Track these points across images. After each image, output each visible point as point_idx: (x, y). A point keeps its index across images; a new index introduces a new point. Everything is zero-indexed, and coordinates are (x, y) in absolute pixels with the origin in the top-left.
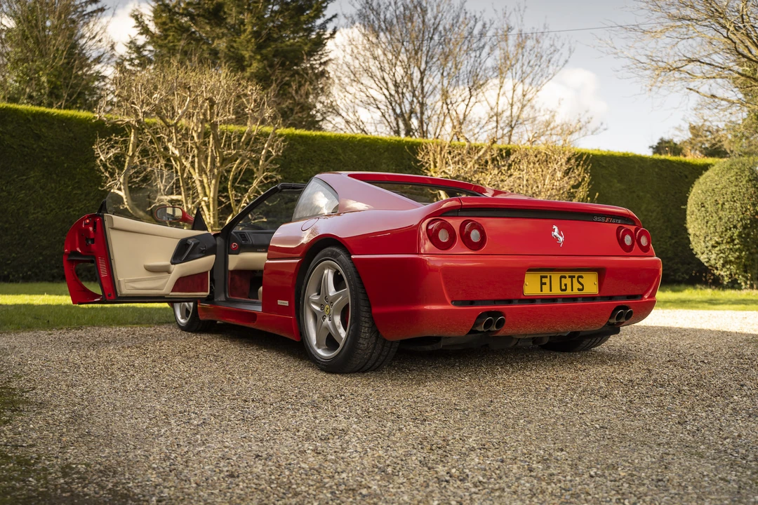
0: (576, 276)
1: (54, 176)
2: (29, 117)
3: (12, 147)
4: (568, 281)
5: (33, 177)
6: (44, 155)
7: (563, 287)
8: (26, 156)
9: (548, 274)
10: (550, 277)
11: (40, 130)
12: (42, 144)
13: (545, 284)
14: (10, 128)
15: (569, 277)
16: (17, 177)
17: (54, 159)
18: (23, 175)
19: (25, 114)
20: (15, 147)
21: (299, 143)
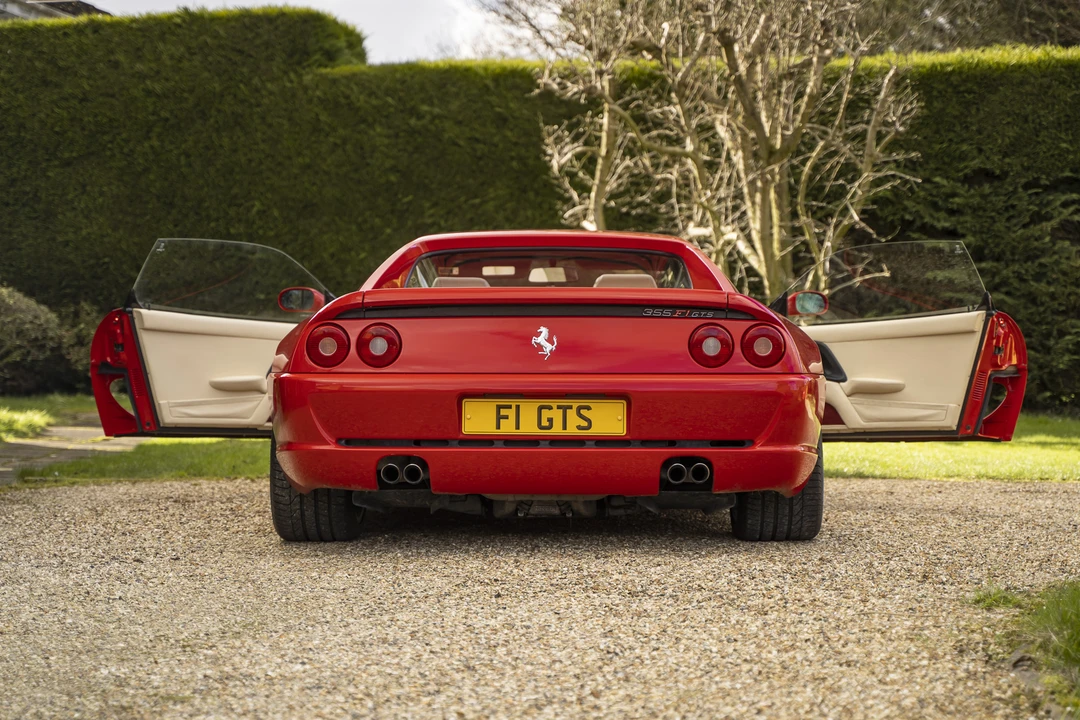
0: (575, 406)
1: (531, 195)
2: (488, 82)
3: (459, 146)
4: (557, 415)
5: (493, 199)
6: (513, 154)
7: (545, 423)
8: (480, 158)
9: (513, 403)
10: (518, 407)
11: (507, 107)
12: (509, 134)
13: (506, 417)
14: (454, 105)
15: (559, 407)
16: (466, 202)
17: (531, 162)
18: (476, 197)
19: (482, 78)
20: (462, 143)
21: (1063, 82)
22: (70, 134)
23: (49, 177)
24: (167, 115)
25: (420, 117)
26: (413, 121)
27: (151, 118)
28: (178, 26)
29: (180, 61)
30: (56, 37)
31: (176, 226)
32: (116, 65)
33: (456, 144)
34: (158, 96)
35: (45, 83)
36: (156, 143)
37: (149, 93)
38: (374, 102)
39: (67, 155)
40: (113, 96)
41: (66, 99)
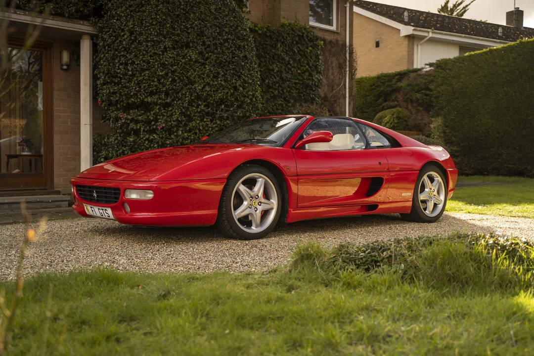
22: (480, 88)
23: (473, 104)
24: (510, 79)
27: (505, 80)
28: (516, 47)
29: (515, 59)
30: (479, 57)
31: (511, 117)
32: (495, 63)
34: (507, 72)
35: (475, 72)
36: (505, 89)
37: (504, 72)
39: (479, 96)
40: (494, 74)
41: (480, 77)
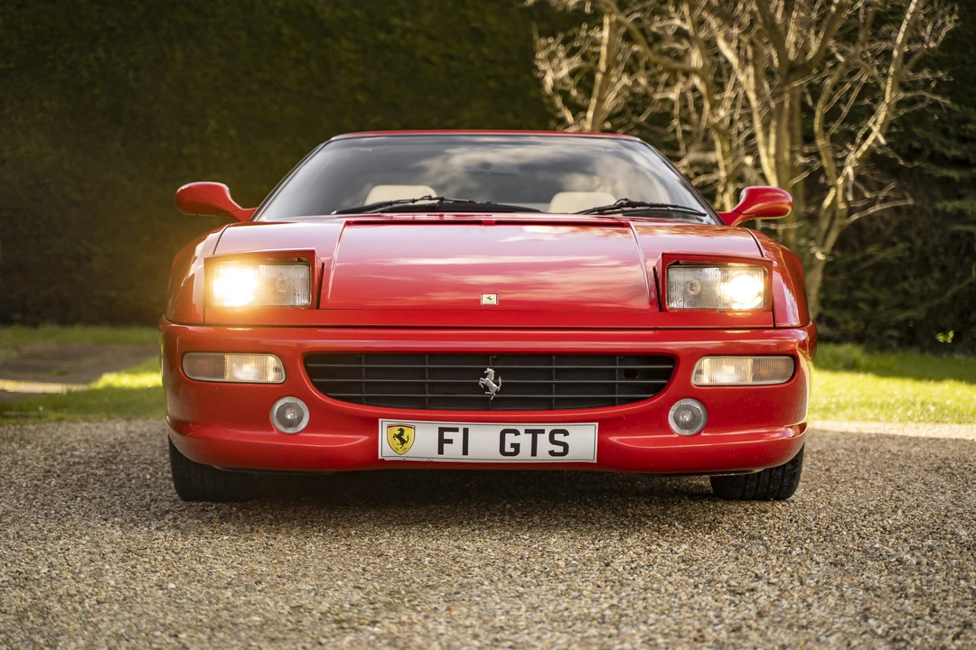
6: (491, 72)
8: (455, 77)
11: (484, 21)
12: (486, 51)
24: (114, 24)
25: (390, 30)
26: (382, 36)
27: (96, 27)
33: (428, 61)
38: (340, 14)
